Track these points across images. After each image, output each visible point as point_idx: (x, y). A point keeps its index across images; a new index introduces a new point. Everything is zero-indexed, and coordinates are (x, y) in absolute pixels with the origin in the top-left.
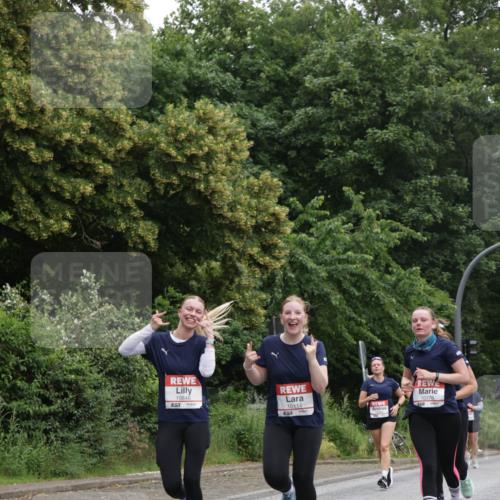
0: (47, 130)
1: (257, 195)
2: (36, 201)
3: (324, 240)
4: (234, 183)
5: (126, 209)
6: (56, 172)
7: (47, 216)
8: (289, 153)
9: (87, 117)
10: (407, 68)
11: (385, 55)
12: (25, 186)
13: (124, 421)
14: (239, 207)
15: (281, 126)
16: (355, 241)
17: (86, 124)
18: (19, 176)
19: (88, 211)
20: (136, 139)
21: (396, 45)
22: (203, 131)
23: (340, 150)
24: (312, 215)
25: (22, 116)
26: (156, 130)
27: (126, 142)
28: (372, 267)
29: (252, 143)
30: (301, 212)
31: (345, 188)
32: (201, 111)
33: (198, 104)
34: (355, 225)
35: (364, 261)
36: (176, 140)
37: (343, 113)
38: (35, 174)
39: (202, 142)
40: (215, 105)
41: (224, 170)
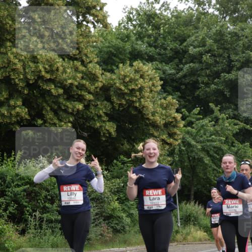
0: (60, 79)
1: (165, 108)
2: (55, 114)
3: (200, 130)
4: (154, 103)
5: (100, 117)
6: (65, 99)
7: (61, 121)
8: (181, 87)
9: (79, 72)
10: (241, 42)
11: (230, 36)
12: (49, 106)
13: (100, 223)
14: (156, 114)
15: (177, 73)
16: (215, 130)
17: (79, 75)
18: (46, 102)
19: (80, 118)
20: (104, 82)
21: (235, 31)
22: (137, 77)
23: (207, 85)
24: (193, 118)
25: (47, 72)
26: (114, 77)
27: (100, 83)
28: (225, 143)
29: (162, 82)
30: (188, 117)
31: (210, 104)
32: (136, 67)
33: (135, 64)
34: (215, 122)
35: (220, 140)
36: (124, 82)
37: (208, 66)
38: (54, 100)
39: (137, 82)
40: (144, 64)
41: (149, 96)
